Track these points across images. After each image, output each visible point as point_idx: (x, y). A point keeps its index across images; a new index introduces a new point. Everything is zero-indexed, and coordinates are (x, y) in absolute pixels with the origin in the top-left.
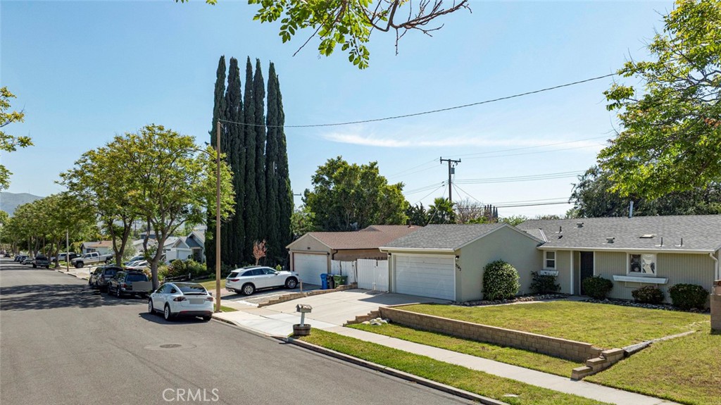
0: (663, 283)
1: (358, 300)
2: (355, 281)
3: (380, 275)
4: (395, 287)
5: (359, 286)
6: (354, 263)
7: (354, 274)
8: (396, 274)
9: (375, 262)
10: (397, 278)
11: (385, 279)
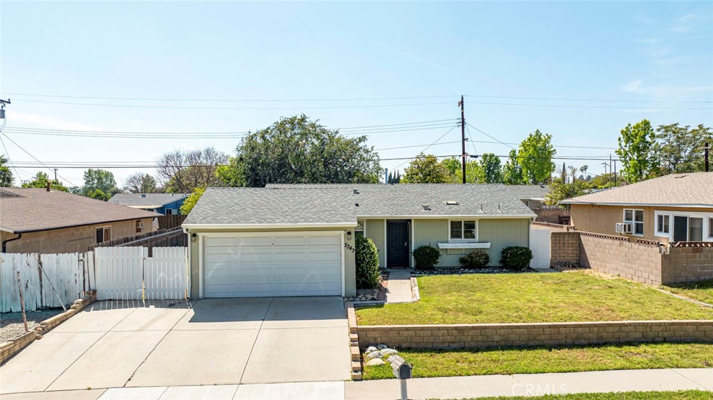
0: (489, 247)
1: (190, 322)
2: (90, 289)
3: (159, 272)
4: (204, 288)
5: (99, 297)
6: (86, 255)
7: (86, 275)
8: (206, 268)
9: (143, 250)
10: (209, 275)
11: (178, 278)
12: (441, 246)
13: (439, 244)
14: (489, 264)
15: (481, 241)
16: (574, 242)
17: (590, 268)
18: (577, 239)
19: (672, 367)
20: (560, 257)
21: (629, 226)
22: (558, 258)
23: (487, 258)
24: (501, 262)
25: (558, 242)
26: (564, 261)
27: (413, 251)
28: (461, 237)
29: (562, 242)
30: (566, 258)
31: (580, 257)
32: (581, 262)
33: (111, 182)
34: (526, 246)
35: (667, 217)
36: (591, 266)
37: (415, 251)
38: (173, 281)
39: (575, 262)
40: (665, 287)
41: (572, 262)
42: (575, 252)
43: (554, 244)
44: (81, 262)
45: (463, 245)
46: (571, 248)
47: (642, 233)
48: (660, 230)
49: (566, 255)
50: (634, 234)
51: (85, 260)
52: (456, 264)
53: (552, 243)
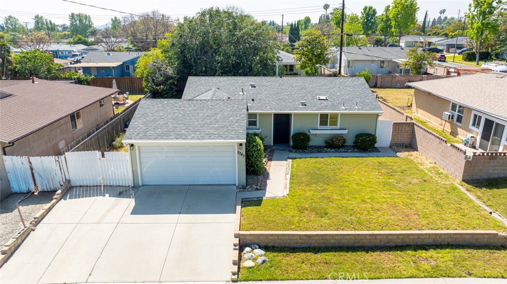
0: (346, 133)
1: (131, 214)
2: (66, 179)
3: (111, 167)
4: (142, 179)
5: (73, 184)
6: (60, 158)
7: (62, 170)
8: (142, 166)
9: (98, 154)
10: (144, 170)
11: (124, 172)
12: (312, 132)
13: (311, 131)
14: (346, 144)
15: (341, 128)
16: (409, 129)
17: (417, 150)
18: (412, 127)
19: (445, 277)
20: (397, 139)
21: (453, 116)
22: (396, 140)
23: (344, 141)
24: (354, 143)
25: (397, 129)
26: (401, 143)
27: (292, 135)
28: (327, 125)
29: (400, 129)
30: (403, 140)
31: (412, 140)
32: (412, 144)
33: (89, 23)
34: (373, 134)
35: (480, 117)
36: (419, 149)
37: (293, 135)
38: (121, 173)
39: (408, 143)
40: (464, 183)
41: (405, 143)
42: (410, 136)
43: (394, 130)
44: (58, 162)
45: (328, 131)
46: (406, 134)
47: (460, 122)
48: (474, 125)
49: (402, 138)
50: (455, 122)
51: (60, 161)
52: (323, 144)
53: (393, 130)
